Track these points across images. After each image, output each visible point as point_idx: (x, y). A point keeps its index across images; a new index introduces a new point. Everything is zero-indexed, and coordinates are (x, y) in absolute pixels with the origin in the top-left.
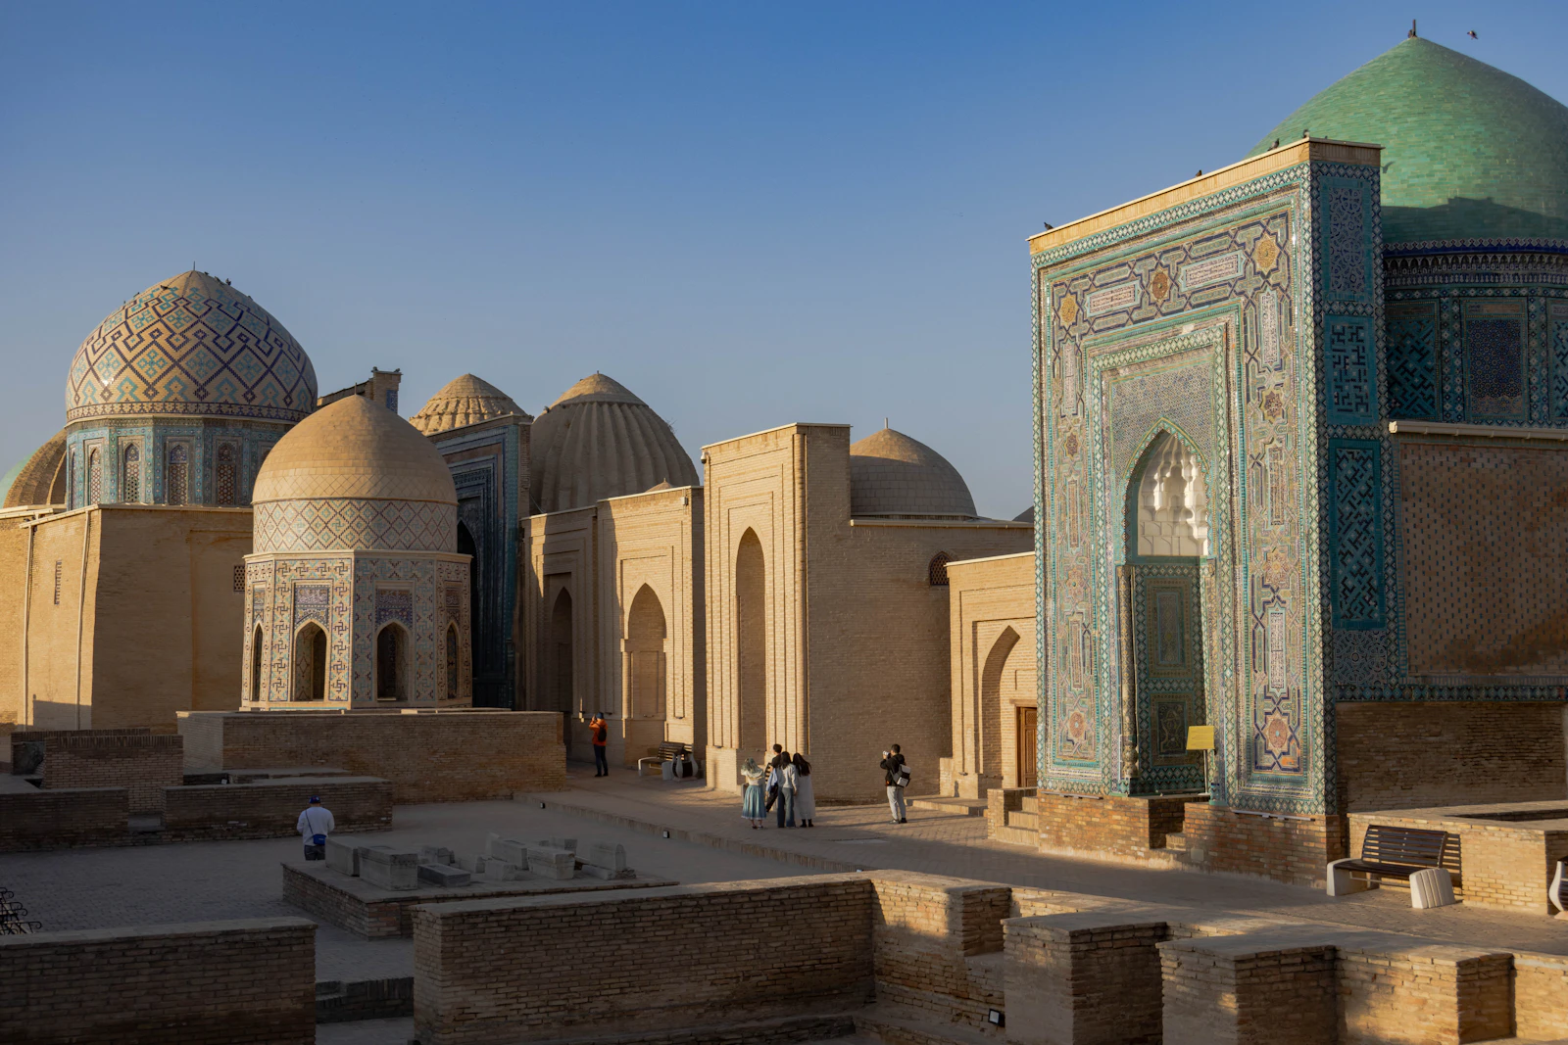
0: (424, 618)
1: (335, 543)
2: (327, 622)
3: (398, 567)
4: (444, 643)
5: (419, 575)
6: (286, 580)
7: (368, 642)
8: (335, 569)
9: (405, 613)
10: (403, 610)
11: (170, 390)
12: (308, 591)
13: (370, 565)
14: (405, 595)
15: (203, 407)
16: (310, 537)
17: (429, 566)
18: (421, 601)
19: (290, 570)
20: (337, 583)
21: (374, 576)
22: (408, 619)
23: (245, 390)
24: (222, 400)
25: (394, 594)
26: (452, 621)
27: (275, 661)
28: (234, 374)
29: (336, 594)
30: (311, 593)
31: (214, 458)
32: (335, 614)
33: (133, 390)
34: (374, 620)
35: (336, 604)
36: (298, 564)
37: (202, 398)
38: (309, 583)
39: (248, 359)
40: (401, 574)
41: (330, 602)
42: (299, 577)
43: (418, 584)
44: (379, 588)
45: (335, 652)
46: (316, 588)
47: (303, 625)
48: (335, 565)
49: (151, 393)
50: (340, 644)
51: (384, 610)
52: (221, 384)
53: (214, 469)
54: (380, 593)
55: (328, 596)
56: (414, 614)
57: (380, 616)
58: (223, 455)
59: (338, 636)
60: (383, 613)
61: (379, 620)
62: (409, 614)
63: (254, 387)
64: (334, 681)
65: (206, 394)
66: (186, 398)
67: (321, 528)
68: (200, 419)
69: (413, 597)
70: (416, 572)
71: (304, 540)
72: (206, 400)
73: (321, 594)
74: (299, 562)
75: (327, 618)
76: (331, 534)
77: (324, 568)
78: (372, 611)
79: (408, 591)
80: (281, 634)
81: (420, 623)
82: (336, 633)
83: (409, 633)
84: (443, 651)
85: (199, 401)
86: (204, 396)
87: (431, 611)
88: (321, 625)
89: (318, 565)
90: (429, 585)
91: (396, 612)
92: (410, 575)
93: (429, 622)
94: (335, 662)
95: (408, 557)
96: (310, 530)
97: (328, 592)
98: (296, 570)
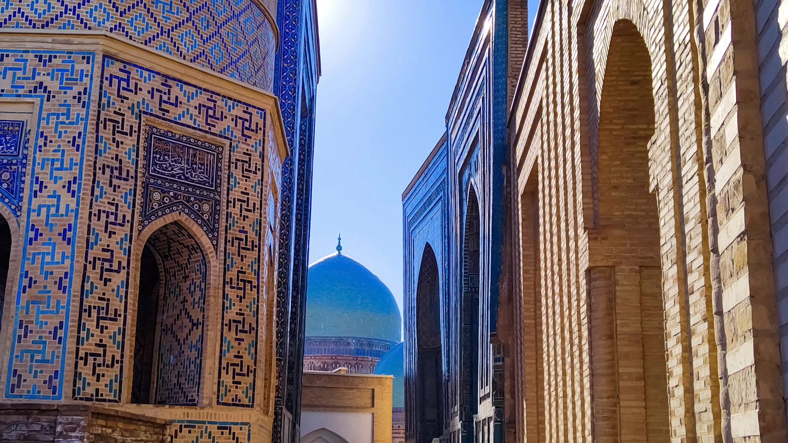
0: (51, 187)
5: (53, 85)
14: (9, 133)
17: (78, 67)
18: (51, 147)
22: (12, 192)
43: (47, 105)
56: (27, 179)
62: (16, 178)
69: (32, 137)
70: (47, 81)
81: (43, 199)
83: (13, 227)
87: (76, 171)
90: (77, 110)
92: (29, 85)
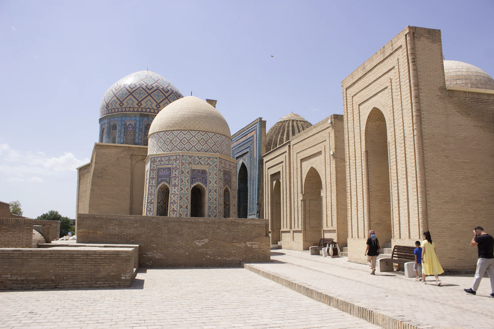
0: (212, 182)
1: (174, 149)
2: (170, 183)
3: (201, 160)
4: (222, 195)
6: (154, 166)
7: (186, 192)
8: (174, 160)
9: (204, 180)
10: (203, 178)
11: (128, 103)
12: (163, 170)
13: (189, 158)
14: (204, 172)
15: (140, 110)
16: (164, 147)
17: (215, 160)
18: (211, 175)
19: (156, 161)
20: (174, 166)
21: (190, 163)
22: (205, 183)
23: (156, 104)
24: (147, 107)
25: (199, 171)
26: (227, 186)
27: (149, 201)
28: (153, 98)
29: (174, 171)
30: (164, 171)
31: (143, 128)
32: (173, 179)
33: (116, 104)
34: (190, 182)
35: (174, 175)
36: (159, 159)
37: (139, 106)
38: (163, 166)
39: (158, 93)
40: (202, 163)
41: (171, 175)
42: (159, 164)
43: (210, 167)
44: (192, 168)
45: (172, 196)
46: (166, 168)
47: (160, 185)
48: (174, 158)
49: (121, 104)
50: (174, 193)
51: (195, 178)
52: (147, 101)
53: (143, 132)
54: (193, 170)
55: (171, 172)
56: (208, 181)
57: (193, 180)
58: (147, 127)
59: (174, 189)
60: (194, 179)
61: (192, 183)
62: (206, 180)
63: (160, 103)
64: (172, 209)
65: (141, 104)
66: (134, 106)
67: (169, 143)
68: (139, 114)
69: (208, 173)
70: (210, 162)
71: (162, 148)
72: (141, 107)
73: (168, 171)
74: (160, 158)
75: (170, 181)
76: (173, 145)
77: (169, 160)
78: (188, 178)
79: (206, 170)
80: (152, 189)
81: (211, 184)
82: (173, 188)
83: (206, 189)
84: (222, 198)
85: (138, 107)
86: (141, 105)
87: (217, 180)
88: (167, 185)
89: (167, 159)
90: (215, 168)
91: (200, 179)
92: (207, 163)
93: (215, 185)
94: (172, 201)
95: (206, 156)
96: (165, 144)
97: (171, 170)
98: (158, 161)
